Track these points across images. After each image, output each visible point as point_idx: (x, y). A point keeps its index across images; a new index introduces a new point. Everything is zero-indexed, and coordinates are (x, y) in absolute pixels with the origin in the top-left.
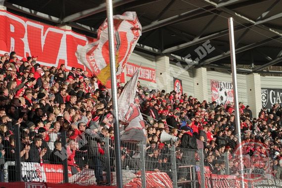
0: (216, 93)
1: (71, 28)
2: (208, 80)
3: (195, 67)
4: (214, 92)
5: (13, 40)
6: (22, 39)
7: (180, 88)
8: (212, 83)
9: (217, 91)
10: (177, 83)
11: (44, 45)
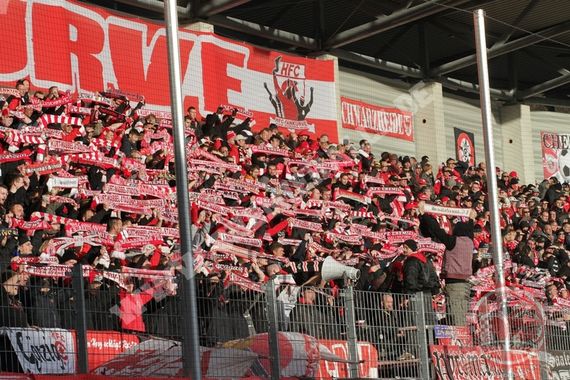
0: (554, 160)
1: (212, 27)
2: (533, 131)
3: (504, 105)
4: (549, 158)
5: (74, 59)
6: (96, 56)
7: (469, 151)
8: (545, 138)
9: (556, 157)
10: (464, 140)
11: (150, 66)
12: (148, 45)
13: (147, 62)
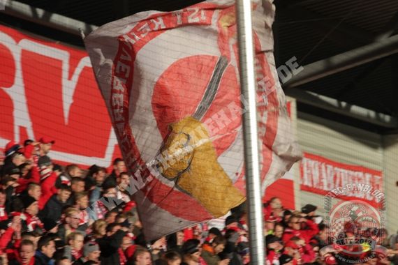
12: (70, 78)
13: (67, 100)
